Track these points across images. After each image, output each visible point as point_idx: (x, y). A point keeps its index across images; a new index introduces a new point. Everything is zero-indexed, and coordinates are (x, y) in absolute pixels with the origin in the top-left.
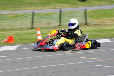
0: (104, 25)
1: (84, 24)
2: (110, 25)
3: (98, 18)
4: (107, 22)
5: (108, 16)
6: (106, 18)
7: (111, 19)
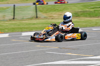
0: (52, 19)
1: (35, 18)
2: (57, 18)
3: (46, 12)
4: (54, 15)
5: (55, 10)
6: (54, 13)
7: (57, 13)
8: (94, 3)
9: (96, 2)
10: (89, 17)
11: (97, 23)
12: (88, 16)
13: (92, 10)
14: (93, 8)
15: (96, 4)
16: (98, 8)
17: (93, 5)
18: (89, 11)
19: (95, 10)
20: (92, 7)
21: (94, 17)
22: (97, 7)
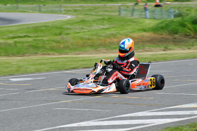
8: (14, 28)
9: (18, 26)
10: (5, 56)
11: (20, 67)
12: (2, 54)
13: (11, 41)
14: (13, 38)
15: (19, 30)
16: (21, 37)
17: (12, 32)
18: (5, 44)
19: (16, 42)
20: (12, 35)
21: (14, 55)
22: (20, 35)
